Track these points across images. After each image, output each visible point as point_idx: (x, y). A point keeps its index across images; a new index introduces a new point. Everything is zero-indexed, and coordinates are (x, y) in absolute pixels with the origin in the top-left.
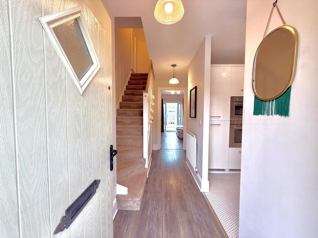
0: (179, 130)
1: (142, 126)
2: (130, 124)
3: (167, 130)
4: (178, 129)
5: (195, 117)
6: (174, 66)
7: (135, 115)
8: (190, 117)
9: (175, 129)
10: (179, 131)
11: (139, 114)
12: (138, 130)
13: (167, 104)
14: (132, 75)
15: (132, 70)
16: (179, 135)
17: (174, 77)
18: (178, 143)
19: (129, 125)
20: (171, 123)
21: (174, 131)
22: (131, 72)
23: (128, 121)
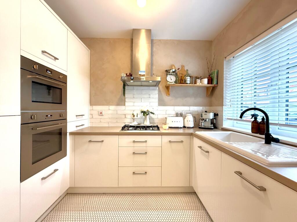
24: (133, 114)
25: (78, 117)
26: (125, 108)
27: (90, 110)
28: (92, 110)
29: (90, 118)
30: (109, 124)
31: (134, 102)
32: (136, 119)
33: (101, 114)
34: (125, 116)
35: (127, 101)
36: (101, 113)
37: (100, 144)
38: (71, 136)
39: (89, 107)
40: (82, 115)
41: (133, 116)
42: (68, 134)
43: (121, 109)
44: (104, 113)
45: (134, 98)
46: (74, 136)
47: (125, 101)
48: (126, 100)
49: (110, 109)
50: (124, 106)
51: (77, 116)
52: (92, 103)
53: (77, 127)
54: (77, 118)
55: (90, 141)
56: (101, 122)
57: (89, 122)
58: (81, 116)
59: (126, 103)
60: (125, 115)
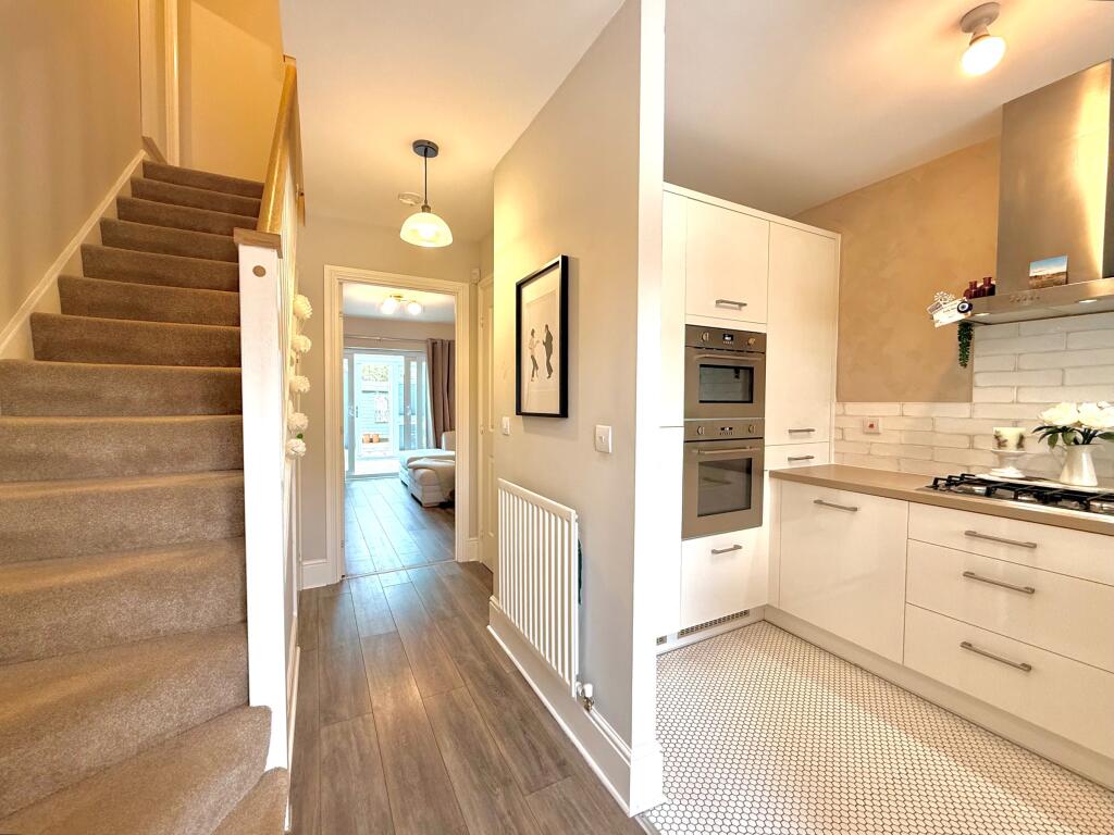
0: (422, 471)
1: (233, 478)
2: (129, 470)
3: (357, 472)
4: (416, 468)
5: (564, 412)
6: (426, 149)
7: (172, 406)
8: (519, 411)
9: (396, 466)
10: (422, 477)
11: (205, 398)
12: (199, 507)
13: (357, 357)
14: (147, 168)
15: (148, 144)
16: (423, 491)
17: (426, 208)
18: (423, 532)
19: (116, 474)
20: (371, 441)
21: (395, 475)
22: (142, 155)
23: (107, 451)
24: (997, 437)
25: (794, 434)
26: (972, 411)
27: (837, 415)
28: (844, 415)
29: (836, 440)
30: (899, 464)
31: (1019, 388)
32: (1014, 455)
33: (872, 430)
34: (972, 442)
35: (979, 384)
36: (872, 426)
37: (845, 515)
38: (775, 480)
39: (834, 405)
40: (809, 431)
41: (996, 442)
42: (766, 475)
43: (951, 415)
44: (881, 426)
45: (1017, 369)
46: (780, 481)
47: (971, 385)
48: (978, 379)
49: (905, 414)
50: (968, 404)
51: (790, 431)
52: (844, 394)
53: (790, 459)
54: (792, 438)
55: (819, 502)
56: (869, 454)
57: (833, 450)
58: (805, 433)
59: (974, 390)
60: (971, 438)
